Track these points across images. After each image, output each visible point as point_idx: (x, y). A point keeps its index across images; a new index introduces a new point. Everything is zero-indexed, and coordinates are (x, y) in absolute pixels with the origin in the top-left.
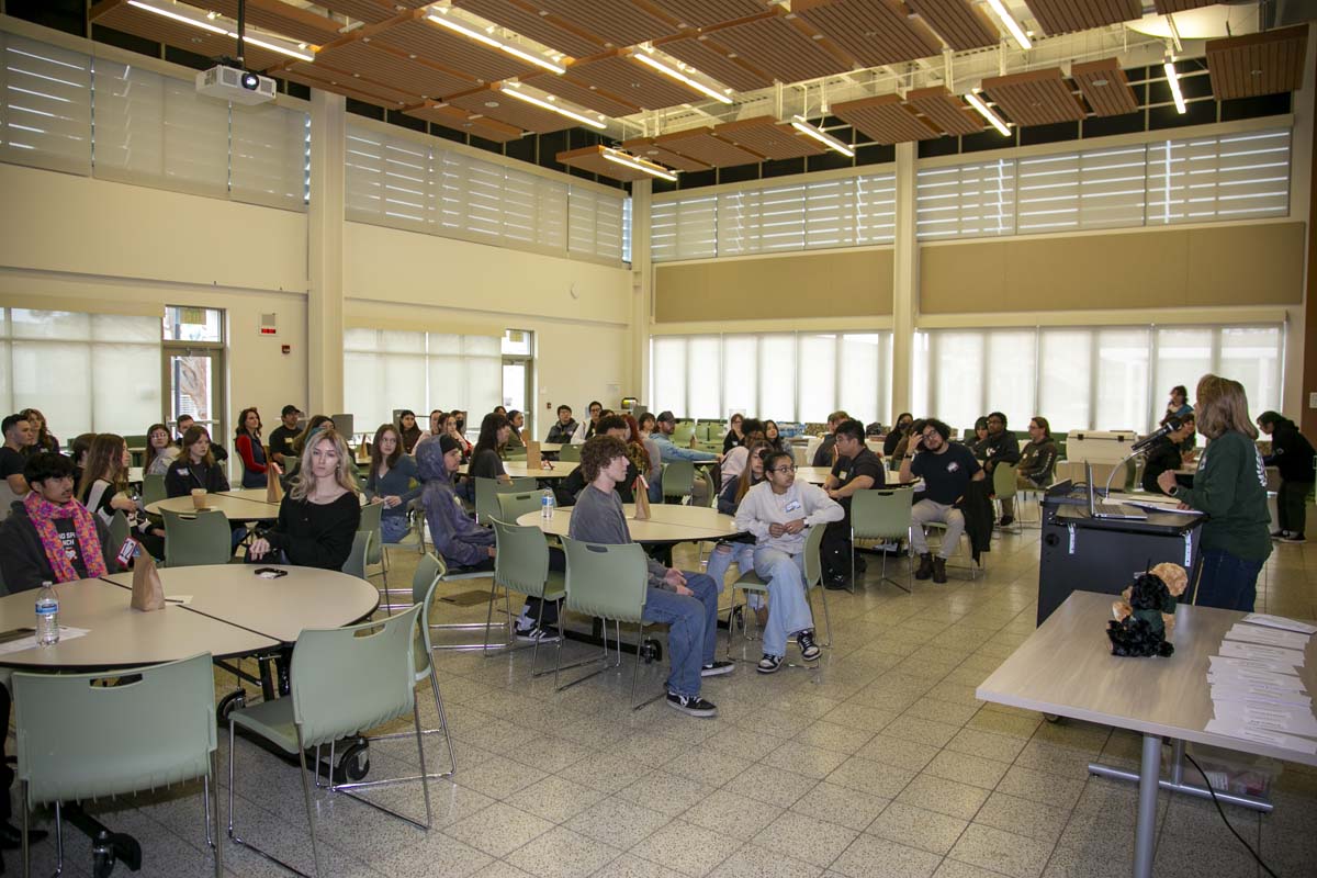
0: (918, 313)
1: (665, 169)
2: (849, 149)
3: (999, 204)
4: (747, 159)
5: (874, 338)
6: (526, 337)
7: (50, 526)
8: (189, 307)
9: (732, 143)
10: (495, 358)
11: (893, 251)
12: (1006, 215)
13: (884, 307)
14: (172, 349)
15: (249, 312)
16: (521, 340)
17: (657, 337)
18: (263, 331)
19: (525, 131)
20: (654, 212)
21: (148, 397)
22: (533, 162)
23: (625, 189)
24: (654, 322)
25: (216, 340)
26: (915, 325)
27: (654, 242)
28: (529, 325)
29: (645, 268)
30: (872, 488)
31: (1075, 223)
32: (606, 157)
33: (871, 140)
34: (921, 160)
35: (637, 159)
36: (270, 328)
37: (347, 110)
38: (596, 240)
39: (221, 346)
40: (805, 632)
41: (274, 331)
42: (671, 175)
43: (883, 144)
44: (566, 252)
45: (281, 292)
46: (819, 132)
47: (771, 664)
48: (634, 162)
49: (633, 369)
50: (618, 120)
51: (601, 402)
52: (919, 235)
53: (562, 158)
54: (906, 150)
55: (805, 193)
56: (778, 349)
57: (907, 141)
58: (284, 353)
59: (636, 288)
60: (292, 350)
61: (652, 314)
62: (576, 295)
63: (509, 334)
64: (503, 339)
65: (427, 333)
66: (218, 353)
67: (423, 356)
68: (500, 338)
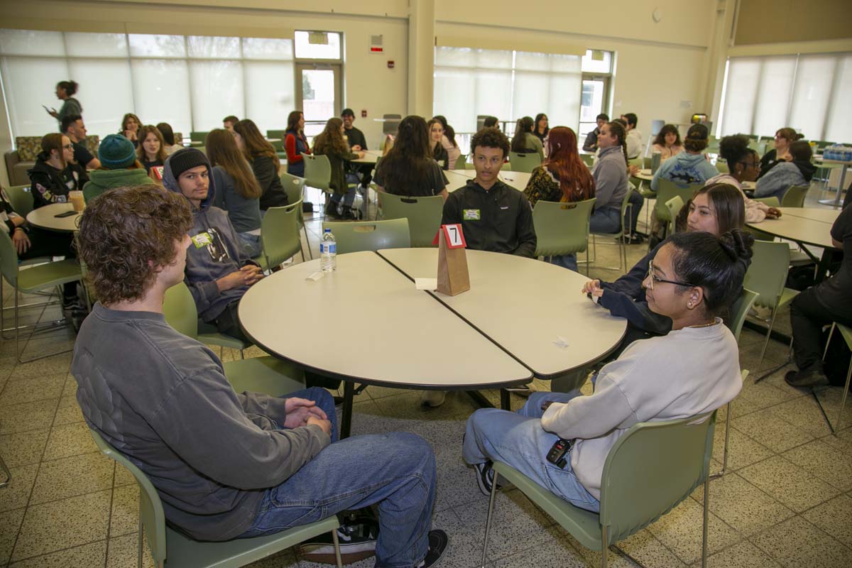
6: (607, 57)
8: (315, 31)
10: (577, 74)
14: (301, 65)
15: (361, 35)
16: (601, 58)
17: (733, 59)
18: (373, 49)
24: (733, 43)
25: (337, 57)
36: (378, 47)
39: (340, 62)
41: (380, 50)
45: (386, 18)
49: (707, 87)
58: (390, 67)
59: (720, 12)
60: (396, 65)
61: (731, 37)
62: (657, 19)
63: (589, 53)
64: (584, 57)
65: (514, 52)
66: (338, 67)
67: (510, 71)
68: (581, 57)
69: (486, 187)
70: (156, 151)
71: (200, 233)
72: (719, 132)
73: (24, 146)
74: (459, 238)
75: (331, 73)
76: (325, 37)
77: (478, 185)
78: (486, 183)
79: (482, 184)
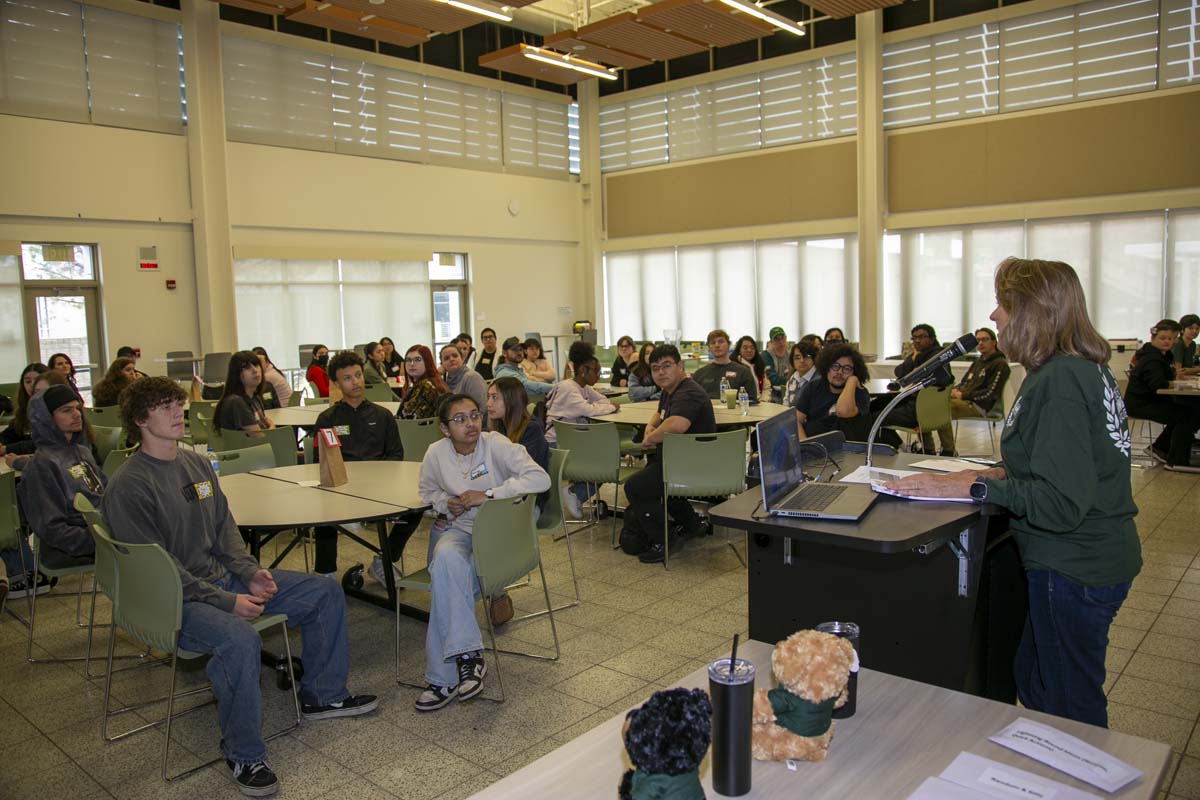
0: (887, 212)
1: (604, 67)
2: (798, 27)
3: (983, 81)
4: (688, 49)
5: (839, 243)
6: (458, 260)
8: (52, 243)
9: (663, 30)
10: (424, 284)
11: (854, 143)
12: (991, 93)
13: (847, 207)
14: (33, 290)
15: (126, 245)
16: (452, 263)
17: (610, 254)
18: (143, 266)
19: (432, 32)
20: (602, 119)
22: (458, 68)
23: (570, 94)
24: (606, 237)
25: (90, 277)
26: (885, 227)
27: (603, 152)
28: (463, 247)
29: (594, 179)
30: (687, 432)
31: (1071, 96)
32: (528, 55)
33: (823, 15)
34: (887, 34)
35: (566, 57)
36: (150, 262)
37: (221, 18)
38: (536, 151)
39: (95, 284)
40: (466, 657)
41: (155, 266)
42: (610, 73)
43: (836, 18)
44: (503, 166)
45: (160, 223)
46: (757, 9)
47: (435, 698)
48: (564, 61)
49: (585, 290)
50: (526, 8)
51: (492, 328)
52: (886, 124)
53: (486, 62)
54: (868, 21)
55: (759, 87)
56: (736, 261)
57: (870, 9)
58: (169, 288)
59: (586, 201)
60: (178, 285)
61: (604, 229)
62: (515, 212)
63: (436, 257)
64: (430, 263)
65: (340, 261)
66: (91, 292)
67: (336, 285)
68: (427, 263)
69: (355, 404)
71: (74, 465)
72: (607, 340)
74: (335, 439)
75: (80, 299)
76: (69, 251)
77: (346, 404)
78: (354, 400)
79: (349, 403)
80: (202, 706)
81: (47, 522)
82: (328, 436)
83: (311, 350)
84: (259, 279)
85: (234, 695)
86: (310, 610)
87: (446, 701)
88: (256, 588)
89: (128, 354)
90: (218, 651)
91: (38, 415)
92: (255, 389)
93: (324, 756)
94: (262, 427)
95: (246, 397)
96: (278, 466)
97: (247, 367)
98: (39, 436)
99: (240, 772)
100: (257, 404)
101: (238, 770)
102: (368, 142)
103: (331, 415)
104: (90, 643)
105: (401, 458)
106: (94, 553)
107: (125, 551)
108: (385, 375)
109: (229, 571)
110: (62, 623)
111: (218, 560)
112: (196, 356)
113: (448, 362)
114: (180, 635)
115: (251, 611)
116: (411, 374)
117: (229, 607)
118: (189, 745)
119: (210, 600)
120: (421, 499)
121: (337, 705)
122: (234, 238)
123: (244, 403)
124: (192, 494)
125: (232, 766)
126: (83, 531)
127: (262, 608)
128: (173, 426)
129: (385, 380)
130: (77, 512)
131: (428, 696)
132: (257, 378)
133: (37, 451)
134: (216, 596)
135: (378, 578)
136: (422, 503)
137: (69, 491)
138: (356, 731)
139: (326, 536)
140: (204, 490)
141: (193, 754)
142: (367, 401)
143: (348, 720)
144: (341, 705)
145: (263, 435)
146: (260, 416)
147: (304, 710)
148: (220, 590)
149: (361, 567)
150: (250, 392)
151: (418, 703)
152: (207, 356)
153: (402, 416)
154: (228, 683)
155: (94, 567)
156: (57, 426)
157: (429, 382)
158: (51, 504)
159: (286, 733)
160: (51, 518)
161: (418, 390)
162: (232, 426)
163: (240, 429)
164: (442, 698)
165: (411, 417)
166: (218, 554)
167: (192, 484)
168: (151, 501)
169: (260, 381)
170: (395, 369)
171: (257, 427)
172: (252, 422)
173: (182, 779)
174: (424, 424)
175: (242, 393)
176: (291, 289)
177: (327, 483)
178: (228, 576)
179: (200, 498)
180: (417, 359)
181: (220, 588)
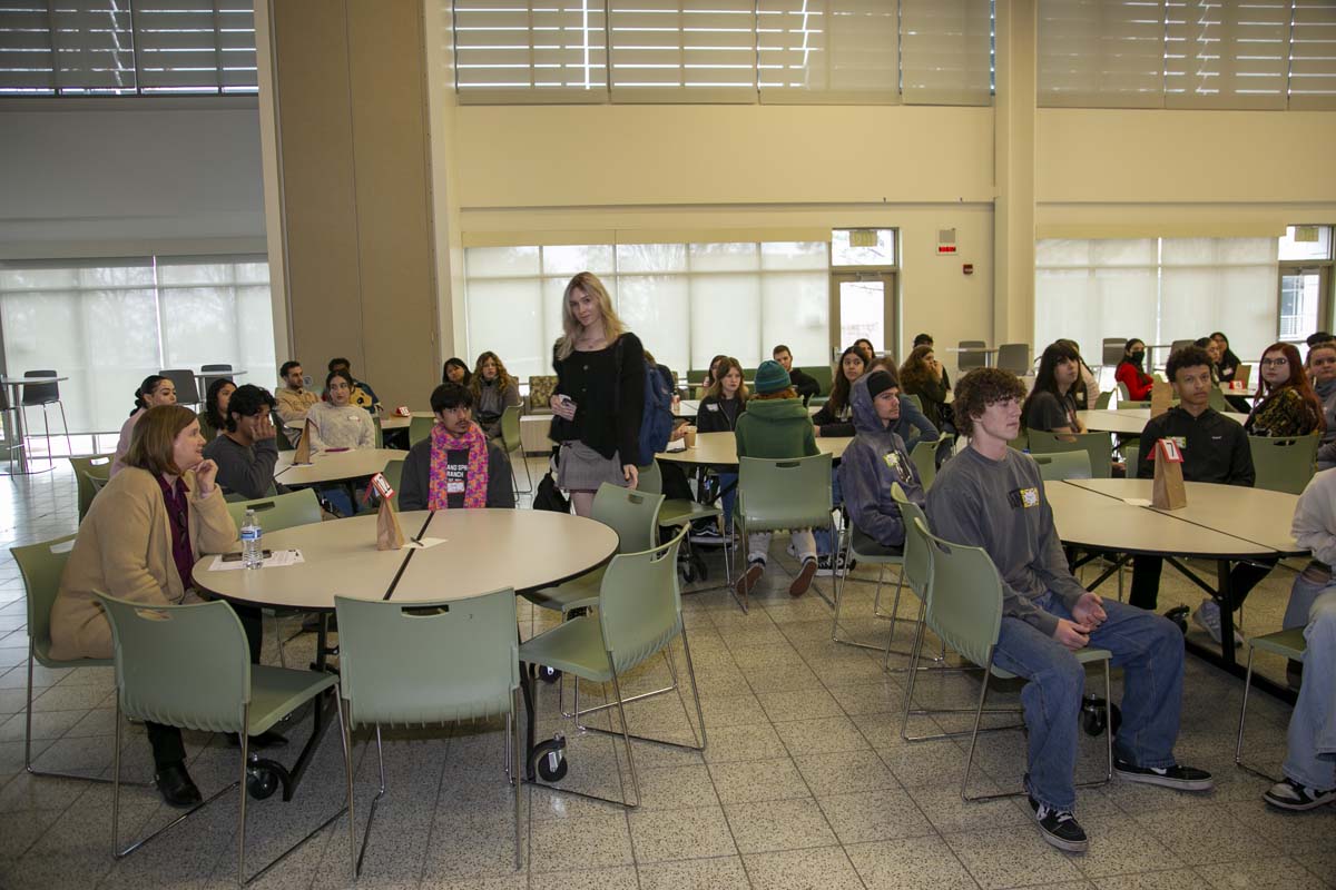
6: (1323, 234)
7: (443, 455)
8: (859, 228)
10: (1270, 266)
14: (839, 275)
15: (924, 228)
16: (1314, 238)
18: (941, 249)
21: (814, 327)
25: (888, 262)
36: (950, 245)
39: (894, 270)
41: (953, 249)
45: (961, 203)
47: (1295, 797)
58: (966, 273)
60: (975, 270)
63: (1291, 231)
64: (1281, 239)
65: (1160, 240)
66: (890, 276)
67: (1153, 269)
68: (1278, 239)
69: (1195, 413)
70: (735, 388)
71: (889, 453)
73: (538, 388)
74: (1175, 453)
75: (880, 285)
76: (873, 236)
77: (1184, 411)
78: (1195, 407)
79: (1189, 410)
80: (1000, 729)
81: (862, 507)
82: (1168, 448)
83: (1124, 345)
84: (1053, 263)
85: (1049, 729)
86: (1140, 652)
87: (1311, 805)
88: (1080, 613)
89: (923, 341)
90: (1037, 677)
91: (860, 400)
92: (1068, 387)
93: (1141, 827)
94: (1073, 430)
95: (1058, 395)
96: (1094, 477)
97: (1063, 361)
98: (859, 420)
99: (1044, 815)
100: (1069, 404)
101: (1042, 813)
102: (1205, 91)
103: (1164, 424)
104: (890, 636)
105: (1250, 484)
106: (903, 546)
107: (947, 550)
108: (1217, 379)
109: (1049, 590)
110: (861, 608)
111: (1037, 576)
112: (988, 348)
113: (1319, 368)
114: (995, 650)
115: (1074, 640)
116: (1269, 379)
117: (1049, 630)
118: (986, 768)
119: (1029, 619)
120: (1295, 540)
121: (1158, 771)
122: (1041, 216)
123: (1055, 401)
124: (1017, 501)
125: (1035, 806)
126: (893, 521)
127: (1086, 639)
128: (1008, 425)
129: (1217, 384)
130: (893, 500)
131: (1284, 790)
132: (1072, 374)
133: (857, 435)
134: (1036, 616)
135: (1207, 627)
136: (1298, 546)
137: (883, 478)
138: (1182, 808)
139: (1147, 567)
140: (1030, 497)
141: (990, 778)
142: (1211, 409)
143: (1172, 792)
144: (1164, 771)
145: (1074, 439)
146: (1072, 418)
147: (1117, 765)
148: (1040, 610)
149: (1186, 609)
150: (1063, 390)
151: (1268, 793)
152: (1003, 348)
153: (1251, 431)
154: (1045, 716)
155: (902, 560)
156: (877, 413)
157: (1294, 391)
158: (867, 491)
159: (1093, 786)
160: (866, 503)
161: (1277, 400)
162: (1040, 426)
163: (1049, 431)
164: (1305, 799)
165: (1264, 434)
166: (1040, 570)
167: (1019, 490)
168: (977, 502)
169: (1075, 378)
170: (1227, 372)
171: (1068, 430)
172: (1065, 424)
173: (980, 803)
174: (1282, 443)
175: (1055, 390)
176: (1101, 274)
177: (1161, 504)
178: (1049, 595)
179: (1026, 506)
180: (1279, 361)
181: (1041, 608)
